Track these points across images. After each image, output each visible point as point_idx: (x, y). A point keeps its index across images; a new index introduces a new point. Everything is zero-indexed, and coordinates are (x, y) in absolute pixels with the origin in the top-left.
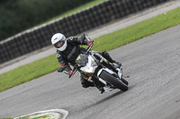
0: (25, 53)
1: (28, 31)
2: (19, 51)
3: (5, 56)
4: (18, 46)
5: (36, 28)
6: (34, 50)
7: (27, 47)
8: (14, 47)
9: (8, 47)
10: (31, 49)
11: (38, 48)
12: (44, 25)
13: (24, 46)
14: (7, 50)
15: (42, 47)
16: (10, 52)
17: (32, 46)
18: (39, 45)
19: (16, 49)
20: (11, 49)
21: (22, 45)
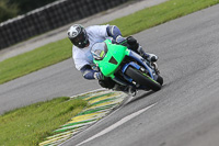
0: (86, 16)
2: (79, 13)
3: (61, 20)
4: (77, 7)
6: (97, 12)
7: (89, 9)
8: (72, 9)
9: (65, 9)
10: (92, 11)
11: (101, 10)
13: (85, 7)
14: (64, 12)
15: (106, 9)
16: (68, 14)
17: (94, 7)
18: (102, 7)
19: (75, 11)
20: (69, 10)
21: (82, 6)
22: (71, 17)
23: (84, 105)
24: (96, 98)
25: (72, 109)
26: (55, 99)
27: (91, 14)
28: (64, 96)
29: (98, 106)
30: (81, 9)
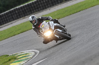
1: (17, 7)
2: (13, 18)
3: (5, 21)
4: (12, 15)
5: (22, 6)
6: (20, 17)
7: (17, 16)
9: (6, 16)
11: (23, 17)
12: (26, 4)
13: (15, 15)
14: (6, 18)
15: (25, 16)
17: (20, 15)
18: (23, 15)
19: (11, 17)
20: (8, 17)
21: (14, 14)
22: (9, 19)
23: (15, 58)
24: (20, 55)
25: (10, 60)
26: (2, 56)
27: (18, 18)
28: (6, 54)
29: (21, 59)
30: (13, 16)
